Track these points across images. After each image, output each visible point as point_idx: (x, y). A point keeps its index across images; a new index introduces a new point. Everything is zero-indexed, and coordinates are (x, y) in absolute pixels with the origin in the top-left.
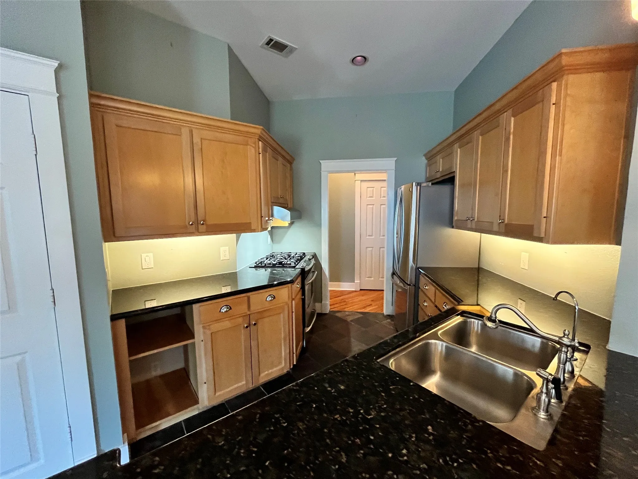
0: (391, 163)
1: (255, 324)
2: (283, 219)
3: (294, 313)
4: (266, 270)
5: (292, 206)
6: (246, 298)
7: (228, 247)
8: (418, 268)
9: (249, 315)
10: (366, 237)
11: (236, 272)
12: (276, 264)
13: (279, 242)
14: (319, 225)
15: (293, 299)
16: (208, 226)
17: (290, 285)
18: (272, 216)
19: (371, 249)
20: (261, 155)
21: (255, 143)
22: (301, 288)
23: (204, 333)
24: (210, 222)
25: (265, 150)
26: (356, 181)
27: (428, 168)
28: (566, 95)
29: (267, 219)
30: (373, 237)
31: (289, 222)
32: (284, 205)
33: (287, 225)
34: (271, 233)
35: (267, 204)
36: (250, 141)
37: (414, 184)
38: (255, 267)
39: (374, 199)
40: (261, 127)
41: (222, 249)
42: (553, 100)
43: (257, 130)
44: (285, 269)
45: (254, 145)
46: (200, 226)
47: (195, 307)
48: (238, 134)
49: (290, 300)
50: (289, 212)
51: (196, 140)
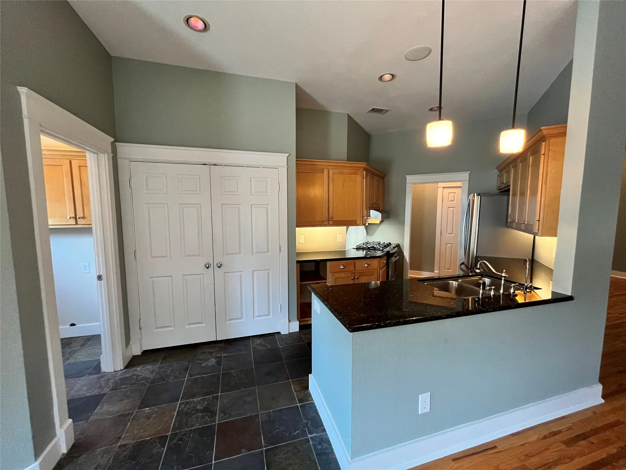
0: (466, 175)
1: (357, 278)
2: (376, 218)
3: (381, 278)
4: (363, 251)
5: (383, 209)
6: (353, 263)
7: (341, 235)
8: (478, 257)
9: (355, 273)
10: (447, 234)
11: (345, 250)
12: (370, 247)
13: (372, 235)
14: (403, 223)
15: (381, 269)
16: (334, 221)
17: (379, 259)
18: (369, 216)
19: (451, 245)
20: (364, 179)
21: (361, 173)
22: (386, 264)
23: (332, 277)
24: (336, 219)
25: (367, 176)
26: (439, 188)
27: (499, 179)
28: (549, 150)
29: (366, 218)
30: (453, 235)
31: (380, 221)
32: (377, 209)
33: (378, 222)
34: (366, 228)
35: (366, 209)
36: (359, 172)
37: (476, 194)
38: (356, 249)
39: (455, 203)
40: (366, 163)
41: (338, 235)
42: (543, 152)
43: (363, 165)
44: (376, 251)
45: (361, 174)
46: (330, 221)
47: (328, 263)
48: (351, 168)
49: (379, 268)
50: (381, 214)
51: (331, 174)
